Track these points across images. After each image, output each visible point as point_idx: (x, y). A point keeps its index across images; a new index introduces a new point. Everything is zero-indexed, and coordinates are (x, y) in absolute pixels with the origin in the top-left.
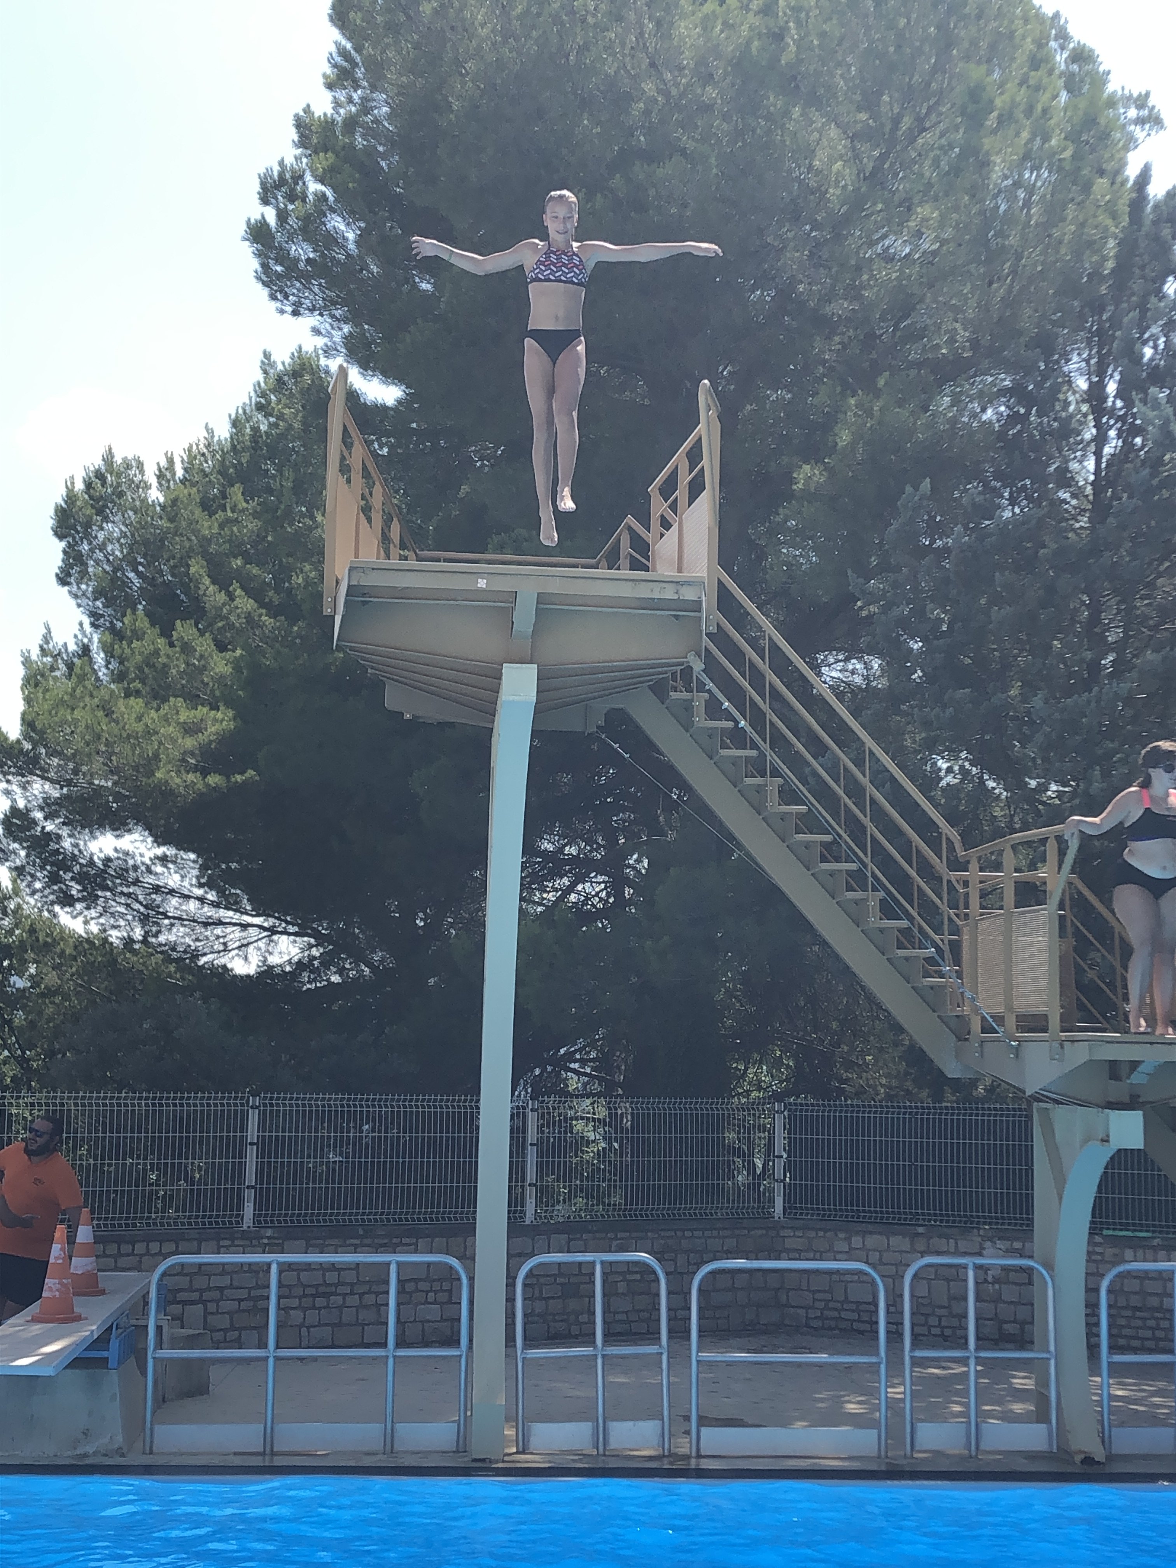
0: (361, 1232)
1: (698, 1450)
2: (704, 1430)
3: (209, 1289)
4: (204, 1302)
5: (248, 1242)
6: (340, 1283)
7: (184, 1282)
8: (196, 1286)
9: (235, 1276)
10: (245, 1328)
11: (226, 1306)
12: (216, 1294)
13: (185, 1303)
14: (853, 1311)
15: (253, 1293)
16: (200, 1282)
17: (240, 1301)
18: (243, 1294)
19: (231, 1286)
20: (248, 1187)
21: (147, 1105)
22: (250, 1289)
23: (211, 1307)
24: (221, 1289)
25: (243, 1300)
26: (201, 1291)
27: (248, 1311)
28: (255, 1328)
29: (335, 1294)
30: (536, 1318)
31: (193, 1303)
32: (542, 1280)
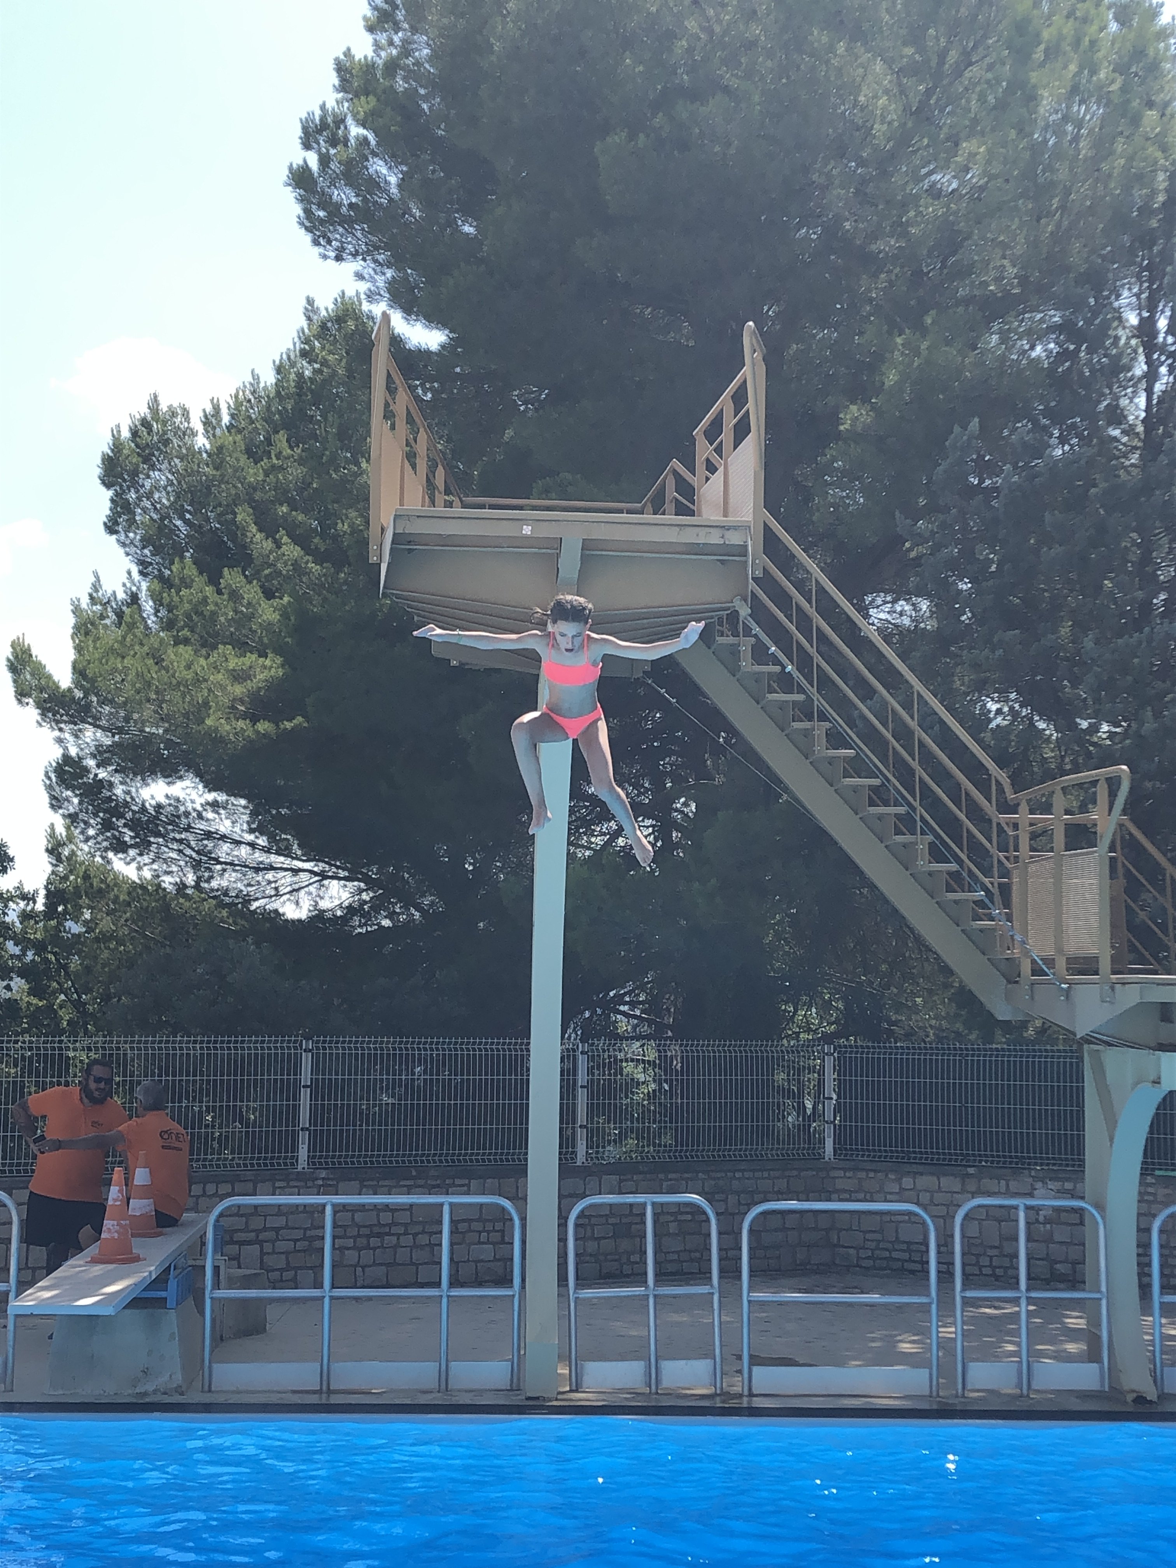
0: (414, 1173)
1: (750, 1389)
2: (756, 1369)
3: (265, 1229)
4: (261, 1243)
5: (302, 1184)
6: (394, 1224)
7: (239, 1223)
8: (252, 1227)
9: (290, 1217)
10: (300, 1268)
11: (282, 1246)
12: (271, 1235)
13: (241, 1243)
14: (904, 1251)
15: (308, 1233)
16: (257, 1223)
17: (295, 1241)
18: (299, 1234)
19: (287, 1227)
20: (302, 1129)
21: (201, 1048)
22: (306, 1229)
23: (268, 1247)
24: (277, 1230)
25: (298, 1240)
26: (258, 1232)
27: (304, 1251)
28: (311, 1268)
29: (389, 1234)
30: (588, 1258)
31: (249, 1243)
32: (593, 1221)
